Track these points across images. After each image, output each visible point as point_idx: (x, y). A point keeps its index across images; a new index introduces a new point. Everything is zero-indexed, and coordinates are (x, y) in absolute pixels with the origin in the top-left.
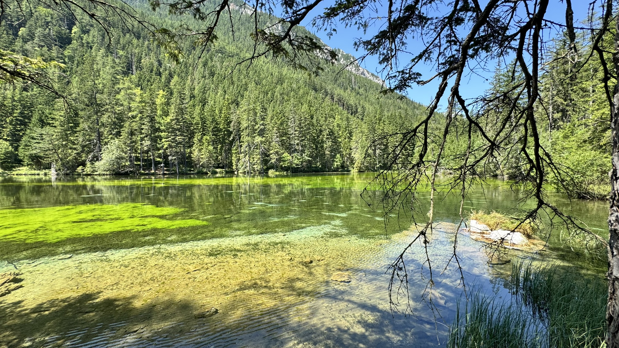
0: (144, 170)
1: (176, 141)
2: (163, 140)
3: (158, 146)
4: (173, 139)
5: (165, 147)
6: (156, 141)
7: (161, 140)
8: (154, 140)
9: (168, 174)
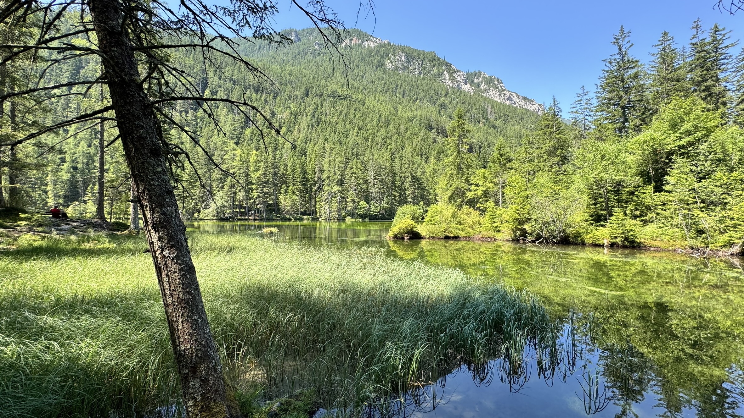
1: (263, 192)
2: (254, 191)
3: (250, 196)
4: (261, 190)
5: (255, 197)
7: (252, 191)
8: (248, 191)
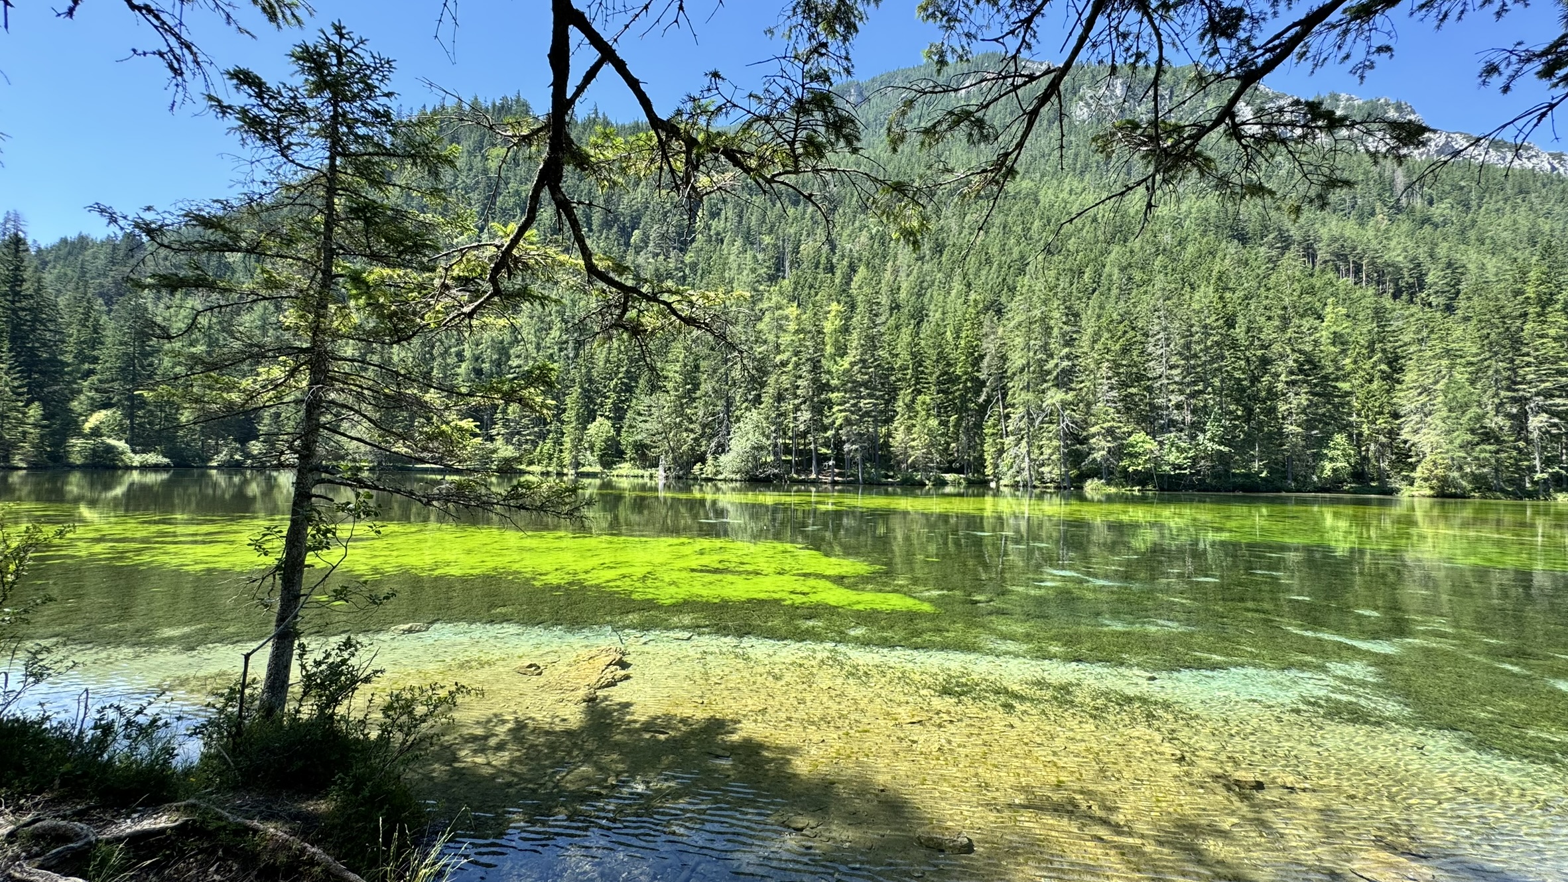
0: (797, 472)
2: (836, 408)
3: (826, 421)
5: (838, 423)
6: (821, 413)
8: (819, 409)
9: (842, 483)
